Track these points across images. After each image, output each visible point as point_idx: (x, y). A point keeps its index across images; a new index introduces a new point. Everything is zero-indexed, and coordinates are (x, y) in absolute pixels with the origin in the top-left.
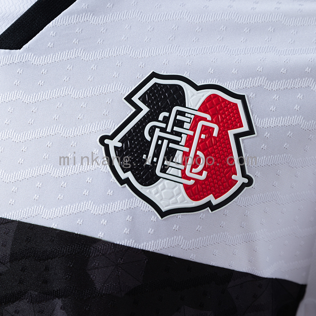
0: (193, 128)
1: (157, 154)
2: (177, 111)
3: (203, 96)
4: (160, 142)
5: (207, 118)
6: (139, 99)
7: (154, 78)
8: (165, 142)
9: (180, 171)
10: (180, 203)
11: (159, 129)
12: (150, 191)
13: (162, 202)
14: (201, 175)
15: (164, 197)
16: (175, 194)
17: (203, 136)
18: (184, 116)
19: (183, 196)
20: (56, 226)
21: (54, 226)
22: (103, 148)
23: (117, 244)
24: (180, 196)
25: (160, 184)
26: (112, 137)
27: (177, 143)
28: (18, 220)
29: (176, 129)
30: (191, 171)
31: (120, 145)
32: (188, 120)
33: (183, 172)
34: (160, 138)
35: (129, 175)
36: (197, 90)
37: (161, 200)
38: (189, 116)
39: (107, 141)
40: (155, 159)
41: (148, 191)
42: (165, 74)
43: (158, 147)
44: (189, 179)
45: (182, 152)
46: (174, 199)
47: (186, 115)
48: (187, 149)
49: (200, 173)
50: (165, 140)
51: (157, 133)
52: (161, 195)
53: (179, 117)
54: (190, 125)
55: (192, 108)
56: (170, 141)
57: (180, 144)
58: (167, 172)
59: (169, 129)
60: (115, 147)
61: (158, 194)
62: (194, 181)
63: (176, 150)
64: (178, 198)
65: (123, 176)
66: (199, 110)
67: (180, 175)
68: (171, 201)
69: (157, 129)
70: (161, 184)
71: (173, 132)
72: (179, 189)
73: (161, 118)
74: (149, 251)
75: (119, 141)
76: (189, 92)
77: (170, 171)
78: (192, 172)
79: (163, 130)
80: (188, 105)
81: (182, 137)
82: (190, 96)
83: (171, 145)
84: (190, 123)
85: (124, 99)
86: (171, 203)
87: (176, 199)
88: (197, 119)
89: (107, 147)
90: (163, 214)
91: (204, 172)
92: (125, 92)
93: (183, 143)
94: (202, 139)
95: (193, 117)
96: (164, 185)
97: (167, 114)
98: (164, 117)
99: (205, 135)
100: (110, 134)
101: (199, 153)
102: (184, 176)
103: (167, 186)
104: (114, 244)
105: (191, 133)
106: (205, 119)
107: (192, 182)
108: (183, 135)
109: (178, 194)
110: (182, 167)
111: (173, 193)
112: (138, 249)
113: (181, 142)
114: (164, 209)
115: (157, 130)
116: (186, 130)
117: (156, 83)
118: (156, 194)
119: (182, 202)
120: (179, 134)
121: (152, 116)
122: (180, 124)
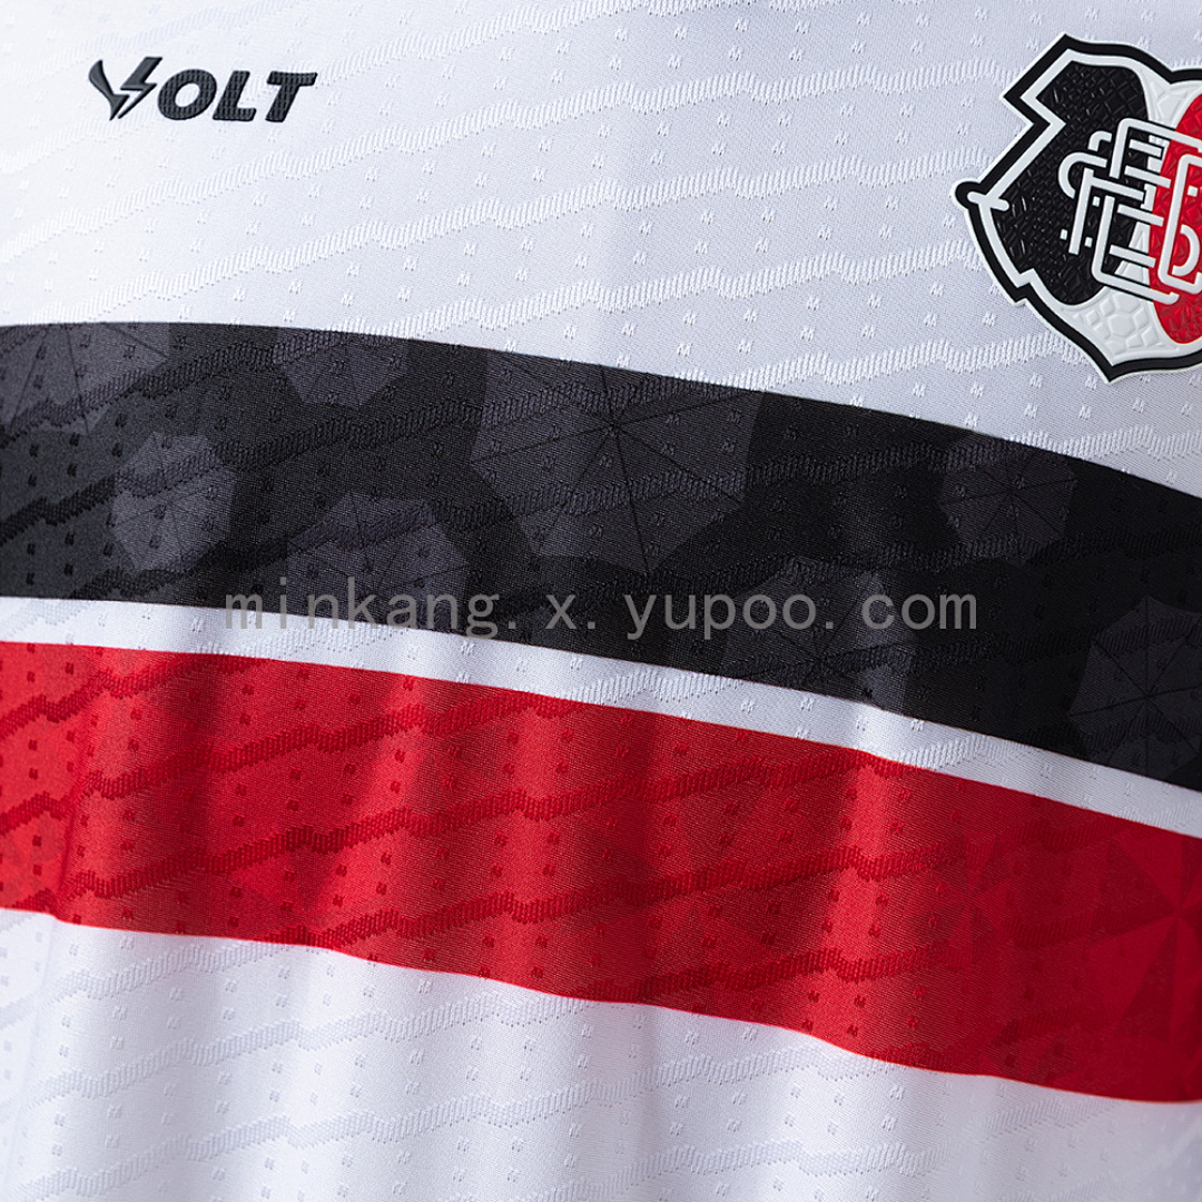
0: (1169, 171)
1: (1091, 230)
2: (1130, 129)
3: (1185, 96)
4: (1096, 201)
5: (1196, 149)
6: (1039, 98)
7: (1068, 51)
8: (1109, 201)
9: (1146, 271)
10: (1149, 346)
11: (1092, 171)
12: (1080, 316)
13: (1108, 343)
14: (1193, 282)
15: (1112, 331)
16: (1137, 325)
17: (1193, 191)
18: (1146, 141)
19: (1154, 329)
20: (860, 400)
21: (856, 401)
22: (966, 212)
23: (1008, 442)
24: (1149, 329)
25: (1103, 300)
26: (984, 187)
27: (1136, 204)
28: (763, 389)
29: (1129, 171)
30: (1170, 272)
31: (1004, 206)
32: (1157, 152)
33: (1153, 272)
34: (1095, 191)
35: (1031, 277)
36: (1171, 82)
37: (1107, 338)
38: (1158, 141)
39: (972, 197)
40: (1089, 242)
41: (1076, 316)
42: (1092, 41)
43: (1094, 214)
44: (1167, 289)
45: (1148, 226)
46: (1134, 336)
47: (1151, 139)
48: (1158, 221)
49: (1190, 278)
50: (1107, 198)
51: (1089, 180)
52: (1106, 327)
53: (1134, 144)
54: (1161, 162)
55: (1162, 123)
56: (1120, 199)
57: (1142, 206)
58: (1117, 273)
59: (1114, 172)
60: (994, 211)
61: (1100, 325)
62: (1177, 296)
63: (1134, 221)
64: (1143, 335)
65: (1018, 279)
66: (1181, 129)
67: (1147, 281)
68: (1128, 341)
69: (1086, 170)
70: (1106, 301)
71: (1123, 180)
72: (1146, 312)
73: (1093, 145)
74: (1080, 460)
75: (1001, 198)
76: (1152, 85)
77: (1123, 269)
78: (1173, 273)
79: (1101, 173)
80: (1154, 117)
81: (1145, 192)
82: (1156, 95)
83: (1122, 209)
84: (1160, 158)
85: (1005, 96)
86: (1128, 346)
87: (1140, 337)
88: (1176, 151)
89: (974, 210)
90: (1112, 372)
91: (1199, 274)
92: (1003, 81)
93: (1149, 204)
94: (1191, 197)
95: (1166, 144)
96: (1111, 301)
97: (1107, 137)
98: (1102, 143)
99: (1196, 189)
100: (979, 180)
101: (1185, 229)
102: (1155, 283)
103: (1118, 306)
104: (1002, 440)
105: (1165, 182)
106: (1194, 151)
107: (1172, 298)
108: (1147, 186)
109: (1144, 326)
110: (1151, 261)
111: (1131, 321)
112: (1056, 454)
113: (1143, 202)
114: (1113, 360)
115: (1088, 172)
116: (1152, 176)
117: (1073, 63)
118: (1094, 324)
119: (1151, 345)
120: (1138, 184)
121: (1072, 140)
122: (1139, 160)
